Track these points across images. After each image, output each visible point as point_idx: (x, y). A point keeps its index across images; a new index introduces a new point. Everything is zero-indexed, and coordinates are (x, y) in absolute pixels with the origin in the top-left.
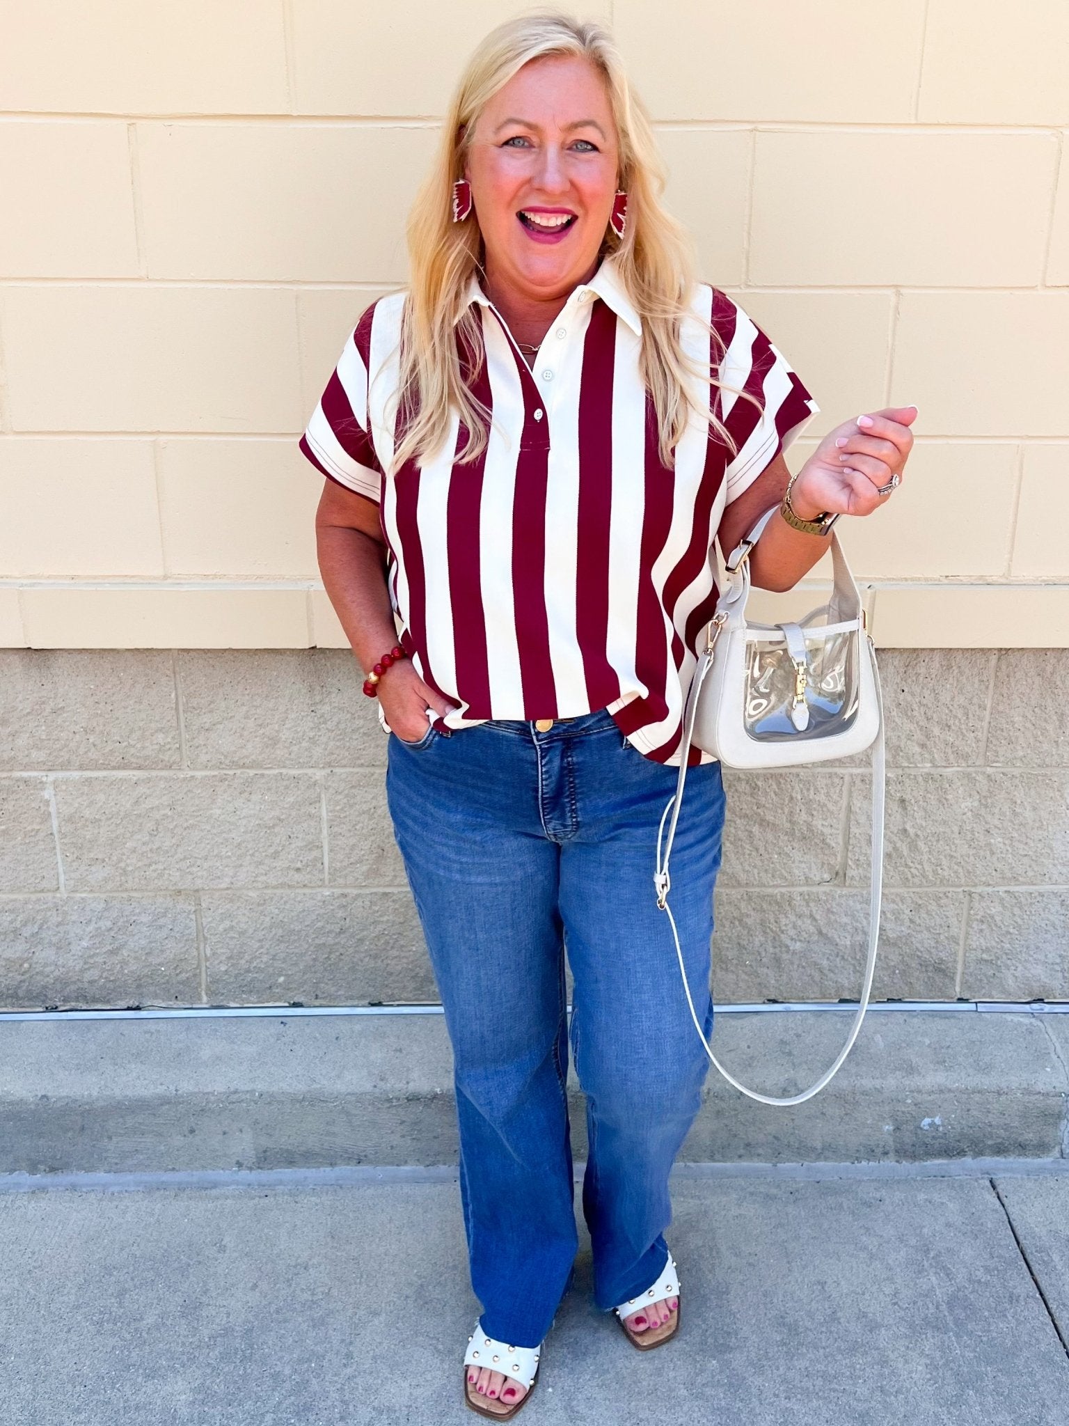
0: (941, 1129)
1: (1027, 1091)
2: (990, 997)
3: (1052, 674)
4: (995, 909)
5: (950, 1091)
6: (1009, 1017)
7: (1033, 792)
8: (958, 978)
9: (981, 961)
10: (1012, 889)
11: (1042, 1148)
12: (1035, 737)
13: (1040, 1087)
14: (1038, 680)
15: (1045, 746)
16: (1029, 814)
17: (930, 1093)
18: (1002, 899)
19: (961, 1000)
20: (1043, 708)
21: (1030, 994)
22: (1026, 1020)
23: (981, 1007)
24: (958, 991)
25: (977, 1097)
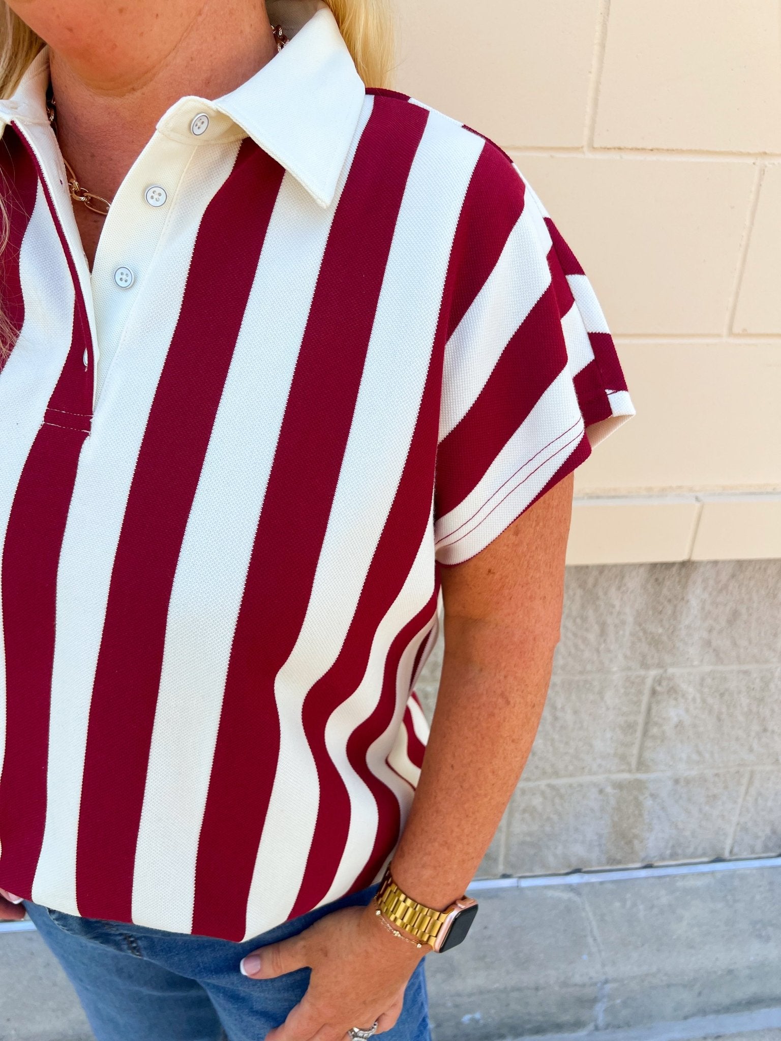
0: (481, 1022)
1: (565, 984)
2: (531, 870)
3: (595, 585)
4: (537, 801)
5: (489, 992)
6: (550, 893)
7: (574, 697)
8: (501, 859)
9: (523, 843)
10: (555, 782)
11: (578, 1025)
12: (576, 646)
13: (577, 979)
14: (579, 592)
15: (587, 654)
16: (569, 717)
17: (470, 995)
18: (543, 793)
19: (505, 876)
20: (584, 619)
21: (569, 867)
22: (566, 896)
23: (525, 883)
24: (501, 869)
25: (515, 995)
